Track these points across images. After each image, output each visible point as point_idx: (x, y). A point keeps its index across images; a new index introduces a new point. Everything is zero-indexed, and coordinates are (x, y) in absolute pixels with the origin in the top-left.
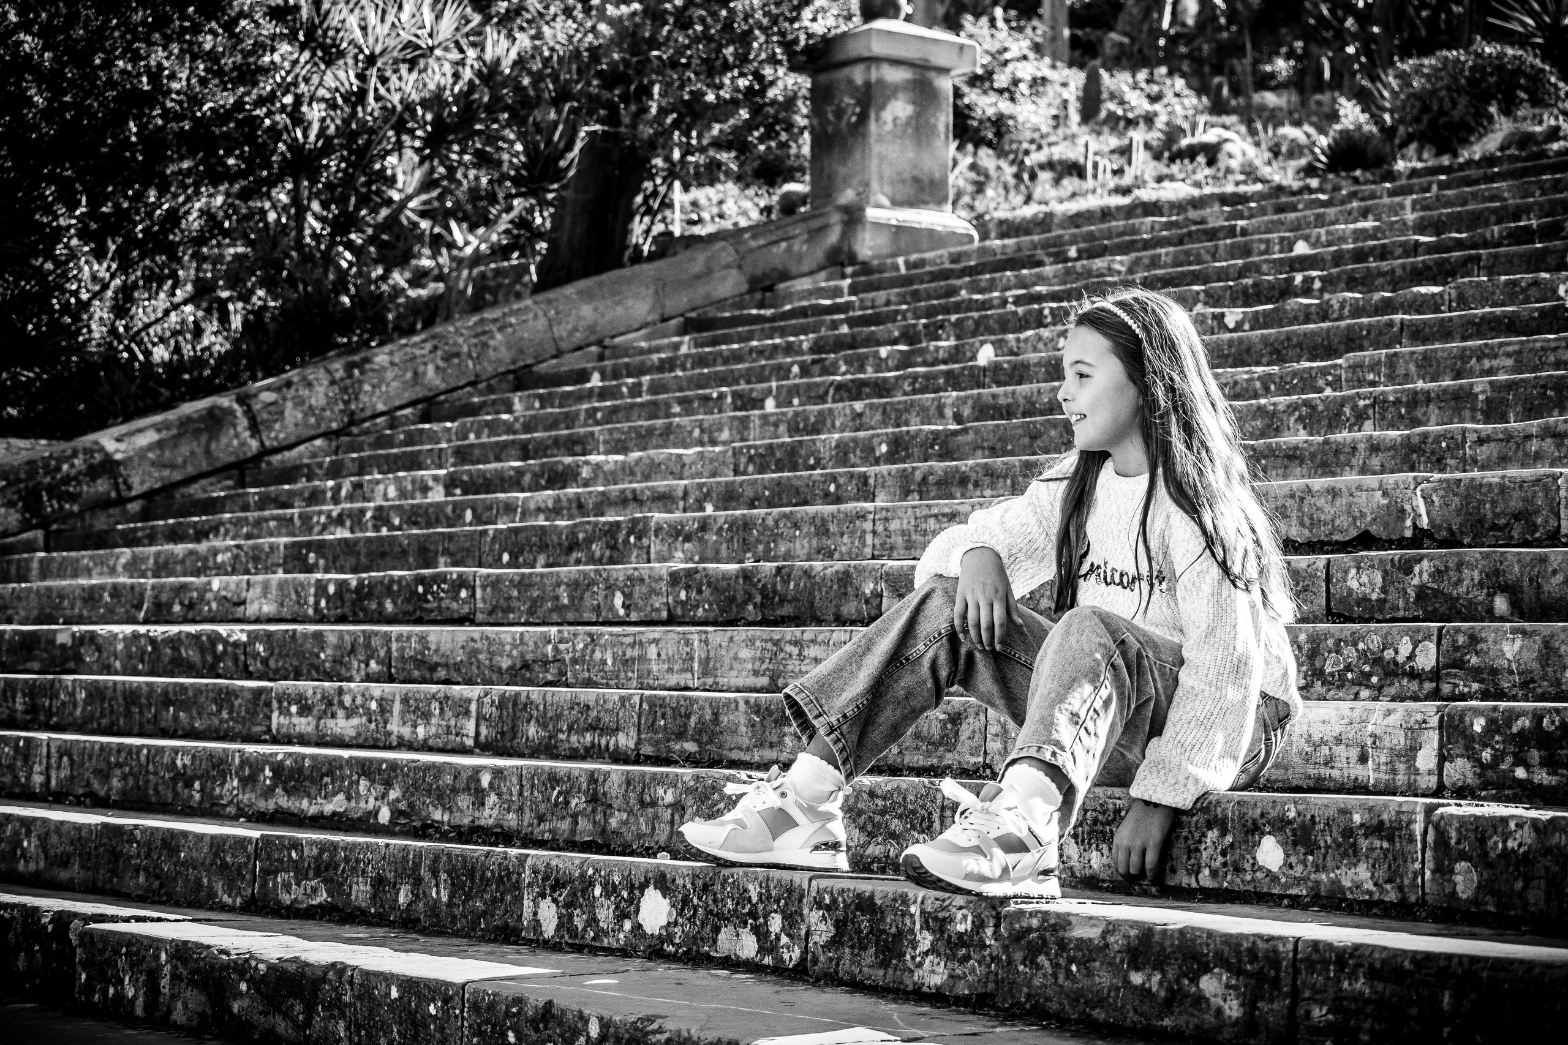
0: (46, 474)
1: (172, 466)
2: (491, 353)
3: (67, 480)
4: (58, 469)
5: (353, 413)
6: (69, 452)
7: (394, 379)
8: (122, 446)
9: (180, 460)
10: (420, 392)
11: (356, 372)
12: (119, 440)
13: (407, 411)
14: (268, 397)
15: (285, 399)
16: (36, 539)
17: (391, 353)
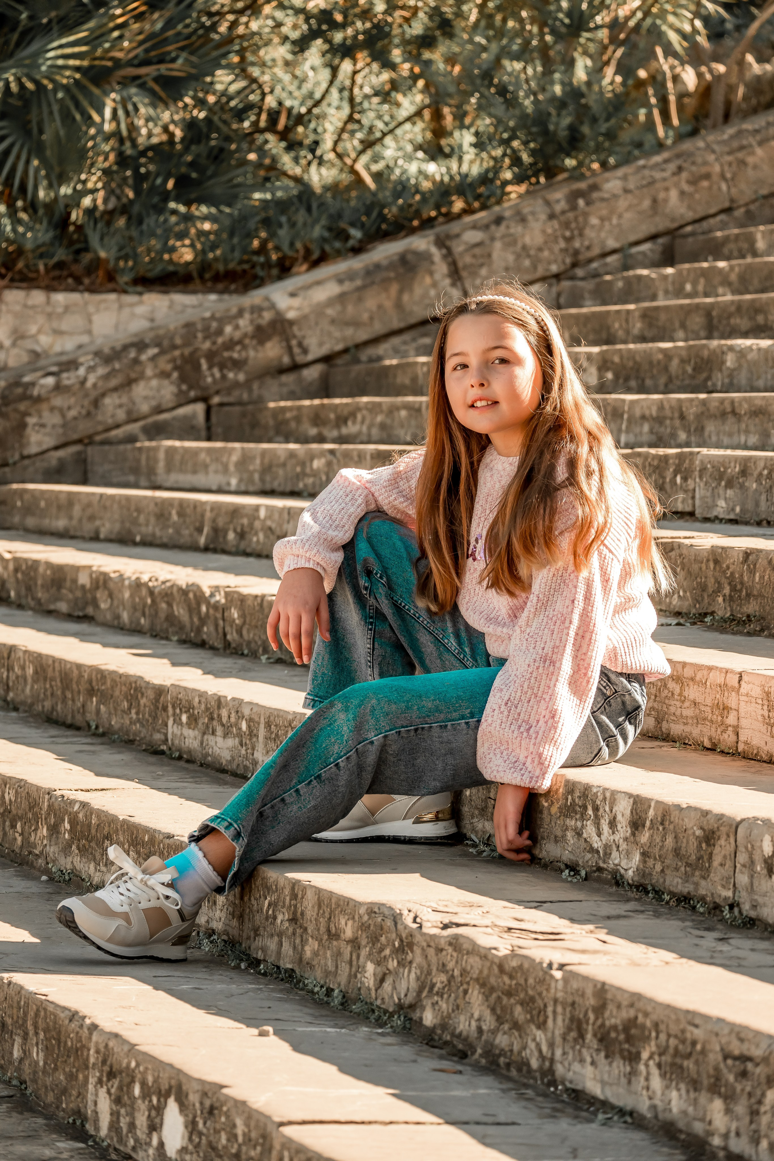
0: (206, 338)
1: (356, 324)
2: (750, 172)
3: (230, 345)
4: (220, 332)
5: (576, 253)
6: (234, 311)
7: (627, 210)
8: (296, 302)
9: (365, 316)
10: (661, 224)
11: (581, 202)
12: (293, 295)
13: (646, 247)
14: (472, 236)
15: (493, 239)
16: (194, 415)
17: (625, 178)
